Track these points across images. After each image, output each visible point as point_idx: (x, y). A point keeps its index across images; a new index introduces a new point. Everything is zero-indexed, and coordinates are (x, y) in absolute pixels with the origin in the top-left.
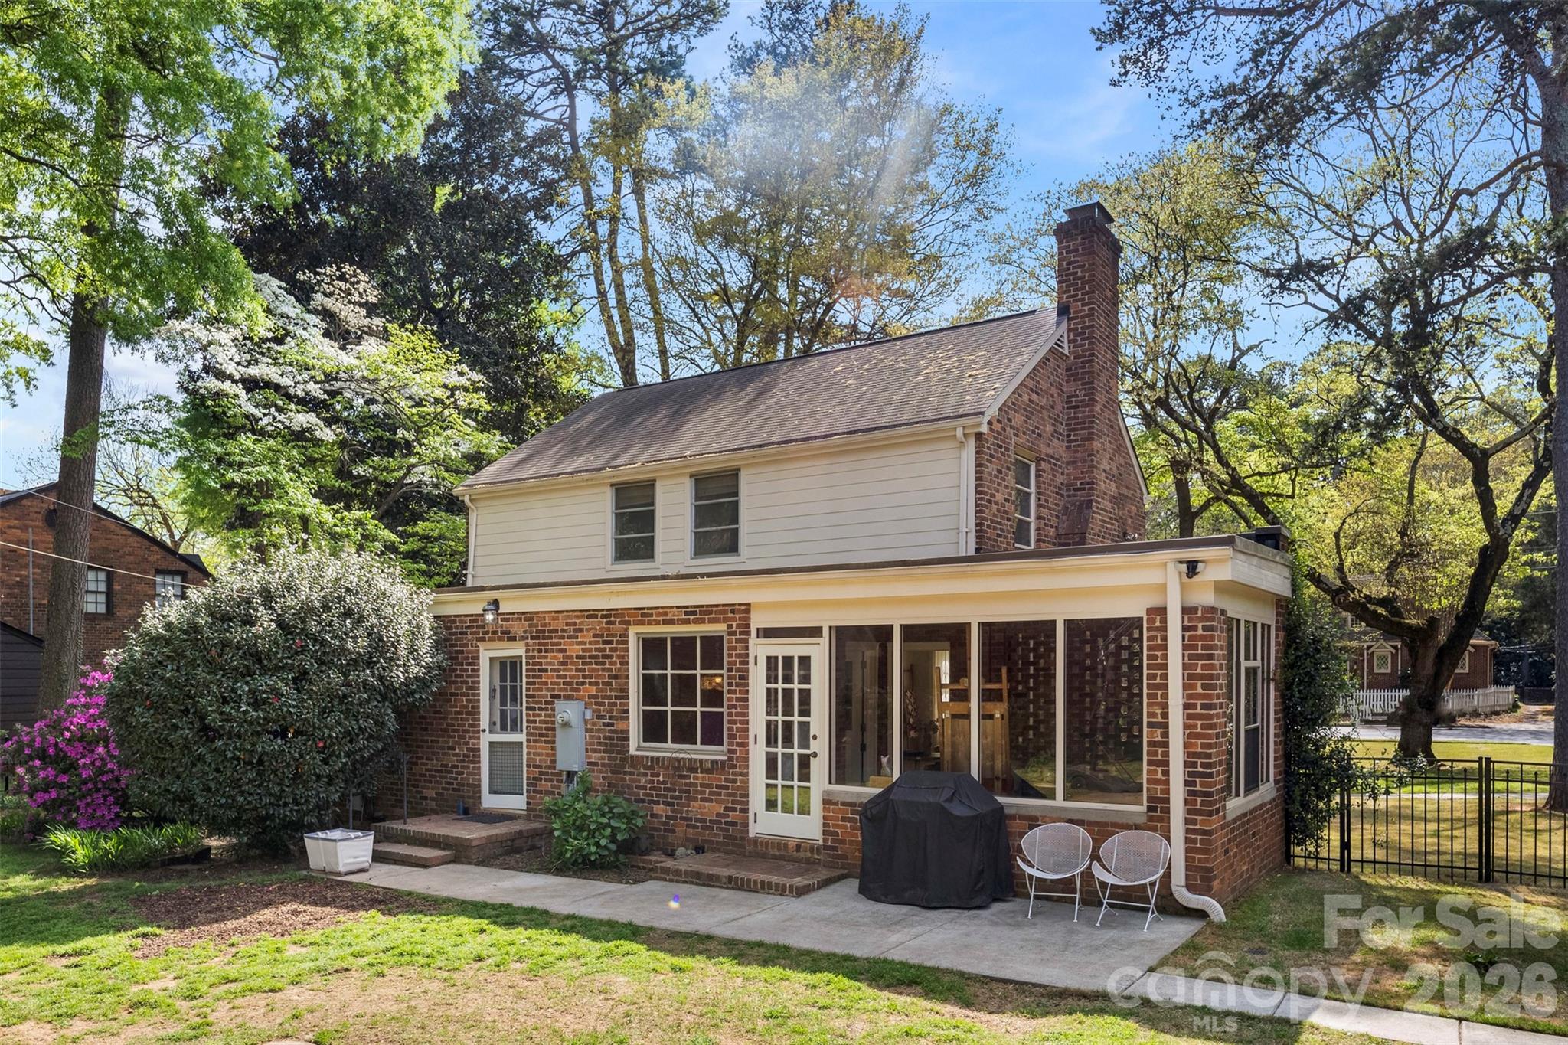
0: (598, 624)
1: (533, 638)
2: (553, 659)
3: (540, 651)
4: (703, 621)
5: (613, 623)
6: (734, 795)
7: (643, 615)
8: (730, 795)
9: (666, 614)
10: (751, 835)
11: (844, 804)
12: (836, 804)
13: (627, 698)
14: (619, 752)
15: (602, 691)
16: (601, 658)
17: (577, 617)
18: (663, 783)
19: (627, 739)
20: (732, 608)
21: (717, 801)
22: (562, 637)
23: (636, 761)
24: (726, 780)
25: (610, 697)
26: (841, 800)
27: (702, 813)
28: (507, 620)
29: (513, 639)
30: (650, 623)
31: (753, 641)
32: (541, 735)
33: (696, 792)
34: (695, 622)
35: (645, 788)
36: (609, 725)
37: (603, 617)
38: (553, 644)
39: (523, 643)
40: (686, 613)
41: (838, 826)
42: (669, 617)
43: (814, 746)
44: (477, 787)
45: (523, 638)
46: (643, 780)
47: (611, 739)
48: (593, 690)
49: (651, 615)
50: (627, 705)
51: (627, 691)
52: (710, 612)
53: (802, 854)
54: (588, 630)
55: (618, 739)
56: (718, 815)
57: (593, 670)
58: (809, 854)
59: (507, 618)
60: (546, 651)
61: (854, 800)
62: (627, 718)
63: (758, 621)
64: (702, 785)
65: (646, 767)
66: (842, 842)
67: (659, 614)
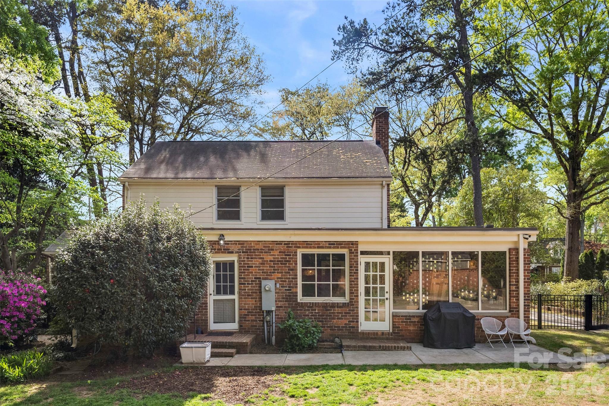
0: (282, 247)
1: (243, 252)
2: (256, 262)
3: (248, 258)
4: (338, 248)
5: (291, 247)
6: (353, 316)
7: (307, 244)
8: (351, 316)
9: (319, 244)
10: (360, 331)
11: (402, 316)
12: (399, 316)
13: (297, 278)
14: (294, 301)
15: (285, 275)
16: (284, 262)
17: (270, 244)
18: (318, 313)
19: (297, 296)
20: (352, 243)
21: (345, 319)
22: (262, 252)
23: (303, 305)
24: (349, 310)
25: (289, 278)
26: (401, 315)
27: (337, 324)
28: (228, 244)
29: (232, 252)
30: (310, 248)
31: (360, 256)
32: (248, 295)
33: (335, 316)
34: (334, 248)
35: (308, 315)
36: (288, 290)
37: (285, 244)
38: (255, 255)
39: (237, 254)
40: (329, 244)
41: (400, 324)
42: (321, 245)
43: (387, 296)
44: (206, 321)
45: (237, 252)
46: (307, 313)
47: (289, 296)
48: (280, 275)
49: (312, 244)
50: (297, 281)
51: (297, 275)
52: (342, 244)
53: (384, 336)
54: (276, 250)
55: (293, 296)
56: (345, 324)
57: (280, 267)
58: (387, 336)
59: (227, 243)
60: (251, 258)
61: (407, 314)
62: (297, 287)
63: (361, 248)
64: (337, 313)
65: (308, 307)
66: (401, 330)
67: (316, 244)
